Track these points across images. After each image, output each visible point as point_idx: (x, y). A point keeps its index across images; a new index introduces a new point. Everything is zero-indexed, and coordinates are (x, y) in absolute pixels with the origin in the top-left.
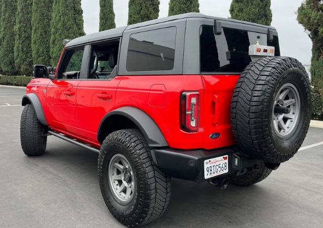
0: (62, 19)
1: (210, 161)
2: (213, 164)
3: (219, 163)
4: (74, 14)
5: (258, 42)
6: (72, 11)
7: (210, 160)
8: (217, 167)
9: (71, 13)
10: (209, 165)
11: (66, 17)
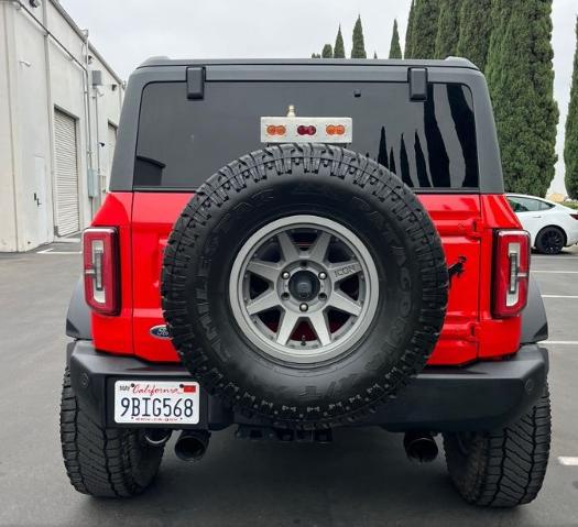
0: (503, 76)
1: (133, 385)
2: (147, 395)
3: (166, 395)
4: (531, 63)
5: (291, 108)
6: (527, 55)
7: (136, 383)
8: (161, 406)
9: (523, 62)
10: (130, 394)
11: (512, 72)
